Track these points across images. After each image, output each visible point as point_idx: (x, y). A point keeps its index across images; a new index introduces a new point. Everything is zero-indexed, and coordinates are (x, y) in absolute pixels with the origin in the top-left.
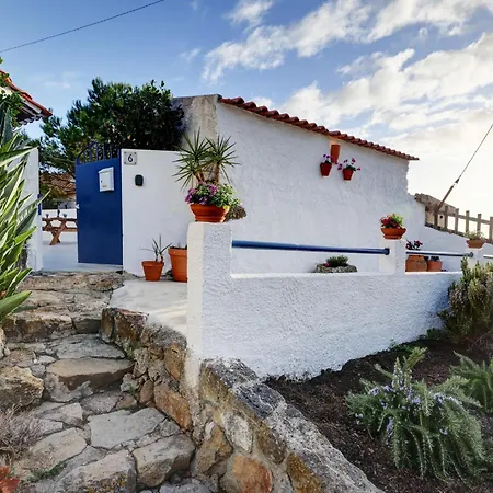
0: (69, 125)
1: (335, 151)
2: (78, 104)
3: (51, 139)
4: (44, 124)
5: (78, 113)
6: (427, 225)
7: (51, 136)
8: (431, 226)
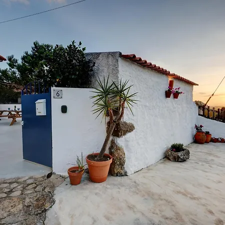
0: (22, 63)
1: (171, 83)
2: (26, 53)
3: (13, 69)
4: (9, 62)
5: (26, 57)
6: (199, 115)
7: (13, 68)
8: (202, 115)
